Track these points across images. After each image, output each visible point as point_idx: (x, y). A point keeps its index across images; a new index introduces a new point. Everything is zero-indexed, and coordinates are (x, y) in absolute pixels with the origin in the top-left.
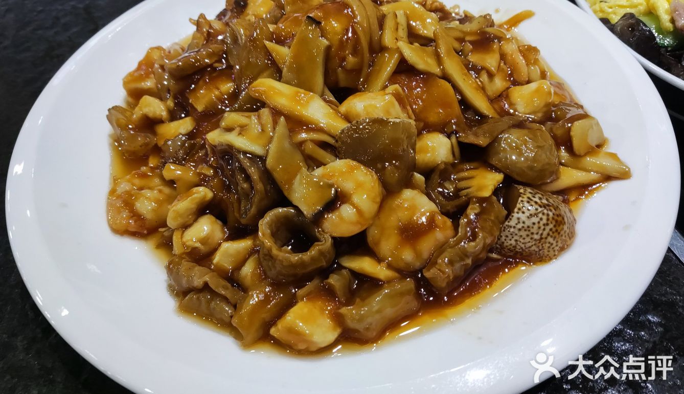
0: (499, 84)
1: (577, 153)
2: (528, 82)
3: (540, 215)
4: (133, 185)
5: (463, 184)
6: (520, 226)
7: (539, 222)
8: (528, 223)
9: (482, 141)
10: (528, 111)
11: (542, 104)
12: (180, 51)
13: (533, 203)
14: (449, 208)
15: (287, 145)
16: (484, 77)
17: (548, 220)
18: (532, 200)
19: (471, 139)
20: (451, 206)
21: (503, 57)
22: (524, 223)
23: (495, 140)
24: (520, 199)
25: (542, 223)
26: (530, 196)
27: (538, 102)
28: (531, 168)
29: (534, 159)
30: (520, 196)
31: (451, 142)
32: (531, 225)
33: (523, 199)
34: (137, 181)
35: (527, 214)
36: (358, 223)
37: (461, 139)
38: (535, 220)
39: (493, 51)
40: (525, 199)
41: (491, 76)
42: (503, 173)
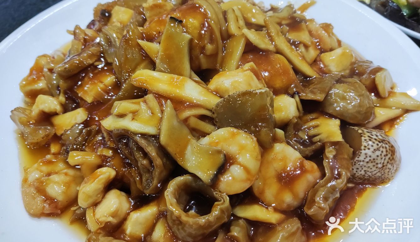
0: (312, 53)
1: (383, 96)
2: (331, 50)
3: (381, 149)
4: (41, 171)
5: (313, 132)
6: (367, 160)
7: (381, 155)
8: (374, 156)
9: (320, 97)
10: (339, 70)
11: (349, 63)
12: (62, 56)
13: (374, 141)
14: (307, 153)
15: (175, 122)
16: (302, 49)
17: (387, 151)
18: (372, 138)
19: (309, 96)
21: (310, 32)
22: (370, 157)
23: (328, 95)
24: (363, 138)
25: (383, 154)
26: (369, 134)
27: (347, 63)
28: (359, 112)
29: (360, 105)
30: (362, 136)
31: (296, 101)
32: (376, 158)
33: (365, 138)
34: (45, 169)
35: (372, 149)
36: (248, 179)
37: (304, 98)
38: (378, 153)
39: (303, 29)
40: (367, 138)
41: (306, 47)
42: (339, 118)
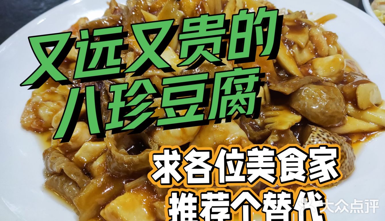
0: (306, 55)
1: (361, 107)
2: (328, 55)
5: (268, 120)
9: (287, 90)
10: (326, 75)
11: (337, 71)
13: (322, 139)
14: (255, 136)
16: (296, 49)
18: (321, 136)
19: (278, 88)
20: (257, 135)
21: (311, 38)
23: (297, 91)
24: (311, 134)
26: (320, 133)
27: (334, 70)
28: (323, 114)
29: (326, 107)
30: (312, 133)
31: (264, 89)
33: (314, 135)
34: (46, 96)
36: (182, 138)
37: (271, 88)
39: (305, 33)
40: (316, 135)
41: (300, 48)
42: (301, 115)
